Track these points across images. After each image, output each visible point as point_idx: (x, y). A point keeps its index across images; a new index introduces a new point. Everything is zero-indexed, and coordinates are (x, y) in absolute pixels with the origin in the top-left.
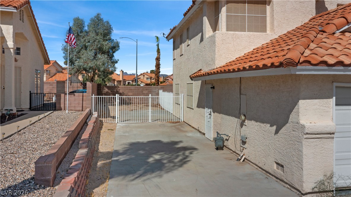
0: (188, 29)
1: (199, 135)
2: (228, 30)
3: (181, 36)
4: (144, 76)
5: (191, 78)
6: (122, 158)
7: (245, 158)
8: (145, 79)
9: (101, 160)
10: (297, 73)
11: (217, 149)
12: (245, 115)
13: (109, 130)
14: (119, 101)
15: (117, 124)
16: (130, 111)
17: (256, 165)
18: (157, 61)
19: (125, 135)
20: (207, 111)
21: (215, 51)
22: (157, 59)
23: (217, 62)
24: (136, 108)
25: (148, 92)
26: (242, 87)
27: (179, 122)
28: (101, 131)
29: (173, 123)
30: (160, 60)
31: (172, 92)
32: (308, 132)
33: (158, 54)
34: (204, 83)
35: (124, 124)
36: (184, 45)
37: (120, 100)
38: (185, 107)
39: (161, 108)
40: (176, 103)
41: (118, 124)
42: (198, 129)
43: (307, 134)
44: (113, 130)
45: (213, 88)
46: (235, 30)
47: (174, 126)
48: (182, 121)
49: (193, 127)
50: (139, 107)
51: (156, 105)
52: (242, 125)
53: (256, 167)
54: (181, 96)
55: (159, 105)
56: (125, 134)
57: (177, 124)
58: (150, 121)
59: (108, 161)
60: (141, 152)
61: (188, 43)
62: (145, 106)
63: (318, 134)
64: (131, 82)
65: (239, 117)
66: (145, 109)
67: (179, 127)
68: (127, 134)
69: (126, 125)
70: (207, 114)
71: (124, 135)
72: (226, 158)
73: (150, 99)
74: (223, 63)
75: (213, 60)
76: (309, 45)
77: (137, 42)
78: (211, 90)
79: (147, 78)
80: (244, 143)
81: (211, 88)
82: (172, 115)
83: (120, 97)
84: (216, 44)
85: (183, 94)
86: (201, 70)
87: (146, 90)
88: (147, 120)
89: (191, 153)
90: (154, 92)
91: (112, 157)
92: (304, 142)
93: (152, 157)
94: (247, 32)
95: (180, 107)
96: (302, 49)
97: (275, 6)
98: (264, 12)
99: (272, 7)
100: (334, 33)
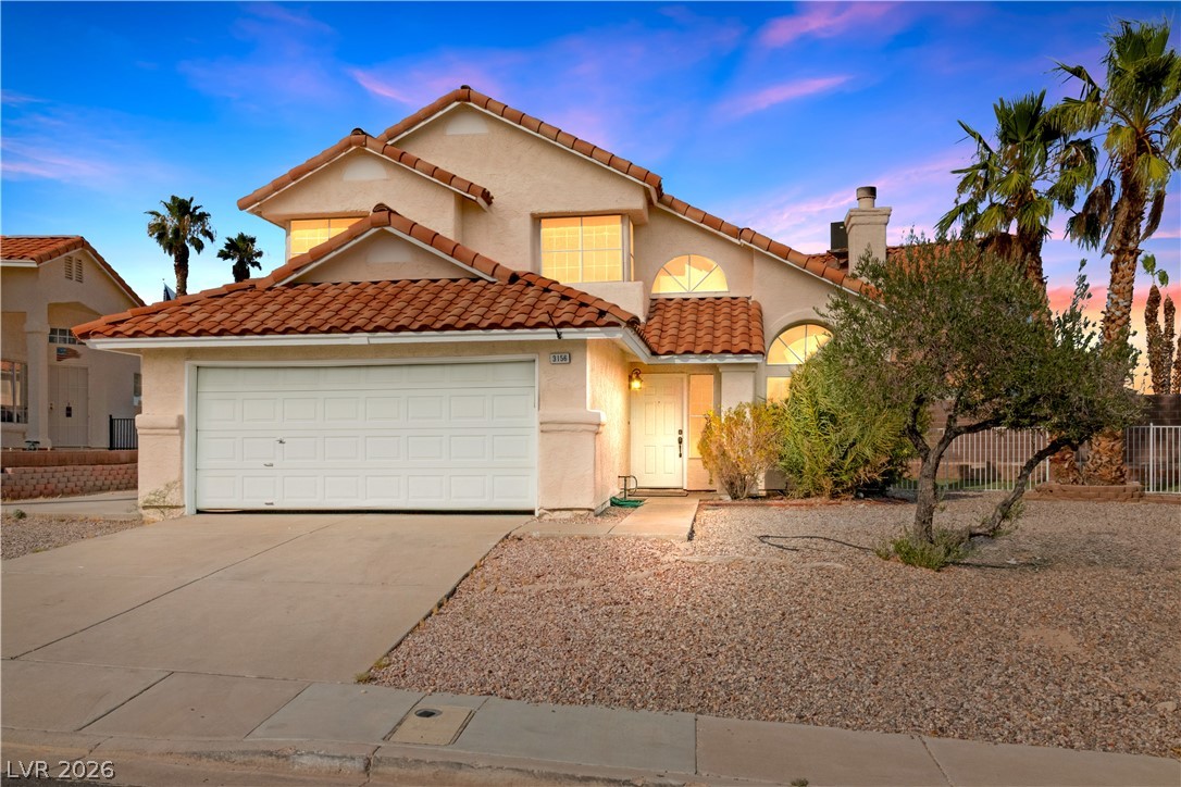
63: (152, 429)
100: (271, 288)
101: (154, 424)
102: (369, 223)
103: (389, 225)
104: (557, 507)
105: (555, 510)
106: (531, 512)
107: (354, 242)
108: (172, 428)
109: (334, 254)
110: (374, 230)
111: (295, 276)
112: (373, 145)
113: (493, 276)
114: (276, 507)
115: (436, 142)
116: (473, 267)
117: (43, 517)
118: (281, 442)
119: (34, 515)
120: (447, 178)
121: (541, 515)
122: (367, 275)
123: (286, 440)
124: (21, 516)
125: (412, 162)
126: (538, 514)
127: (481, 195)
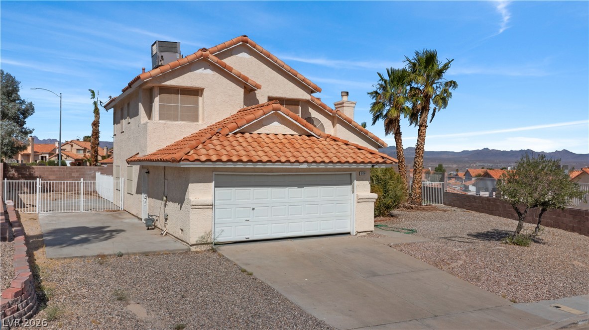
0: (128, 105)
1: (136, 220)
2: (160, 119)
3: (122, 110)
4: (72, 146)
5: (127, 162)
7: (167, 232)
8: (74, 151)
10: (181, 166)
11: (148, 229)
12: (166, 197)
13: (29, 219)
14: (40, 186)
16: (53, 200)
17: (173, 236)
18: (94, 127)
20: (144, 196)
21: (146, 139)
22: (95, 125)
23: (148, 149)
24: (61, 196)
25: (80, 174)
26: (166, 174)
27: (119, 210)
28: (22, 220)
30: (99, 126)
31: (112, 175)
32: (193, 204)
33: (95, 117)
34: (142, 168)
35: (48, 214)
36: (124, 122)
37: (42, 185)
38: (126, 193)
39: (99, 196)
40: (117, 189)
41: (39, 214)
42: (136, 215)
43: (192, 205)
44: (35, 219)
45: (148, 172)
46: (168, 119)
47: (112, 215)
48: (123, 209)
49: (133, 215)
50: (64, 195)
51: (92, 193)
52: (165, 205)
53: (172, 237)
54: (122, 180)
55: (96, 193)
56: (51, 222)
57: (116, 212)
58: (82, 210)
60: (67, 234)
61: (128, 121)
62: (75, 193)
63: (200, 206)
64: (47, 156)
65: (162, 200)
66: (75, 198)
67: (117, 215)
68: (54, 222)
69: (51, 215)
70: (143, 199)
72: (152, 234)
73: (82, 184)
74: (154, 151)
75: (145, 146)
76: (197, 147)
77: (61, 97)
78: (146, 175)
79: (77, 150)
80: (166, 219)
81: (146, 172)
82: (112, 205)
83: (42, 182)
84: (148, 132)
85: (123, 178)
86: (138, 154)
87: (77, 172)
88: (78, 209)
89: (118, 234)
90: (88, 175)
91: (42, 237)
92: (191, 211)
94: (180, 121)
95: (119, 193)
96: (188, 150)
97: (205, 99)
98: (197, 103)
99: (203, 99)
100: (227, 135)
101: (201, 203)
102: (272, 108)
103: (280, 110)
104: (362, 231)
105: (360, 233)
106: (349, 233)
107: (264, 116)
108: (210, 205)
109: (256, 121)
110: (273, 112)
111: (238, 130)
112: (212, 58)
113: (319, 136)
114: (250, 239)
115: (228, 58)
116: (312, 131)
117: (134, 254)
118: (253, 209)
119: (128, 254)
120: (246, 79)
121: (356, 235)
122: (263, 130)
123: (255, 208)
124: (121, 255)
125: (231, 69)
126: (354, 234)
127: (260, 89)
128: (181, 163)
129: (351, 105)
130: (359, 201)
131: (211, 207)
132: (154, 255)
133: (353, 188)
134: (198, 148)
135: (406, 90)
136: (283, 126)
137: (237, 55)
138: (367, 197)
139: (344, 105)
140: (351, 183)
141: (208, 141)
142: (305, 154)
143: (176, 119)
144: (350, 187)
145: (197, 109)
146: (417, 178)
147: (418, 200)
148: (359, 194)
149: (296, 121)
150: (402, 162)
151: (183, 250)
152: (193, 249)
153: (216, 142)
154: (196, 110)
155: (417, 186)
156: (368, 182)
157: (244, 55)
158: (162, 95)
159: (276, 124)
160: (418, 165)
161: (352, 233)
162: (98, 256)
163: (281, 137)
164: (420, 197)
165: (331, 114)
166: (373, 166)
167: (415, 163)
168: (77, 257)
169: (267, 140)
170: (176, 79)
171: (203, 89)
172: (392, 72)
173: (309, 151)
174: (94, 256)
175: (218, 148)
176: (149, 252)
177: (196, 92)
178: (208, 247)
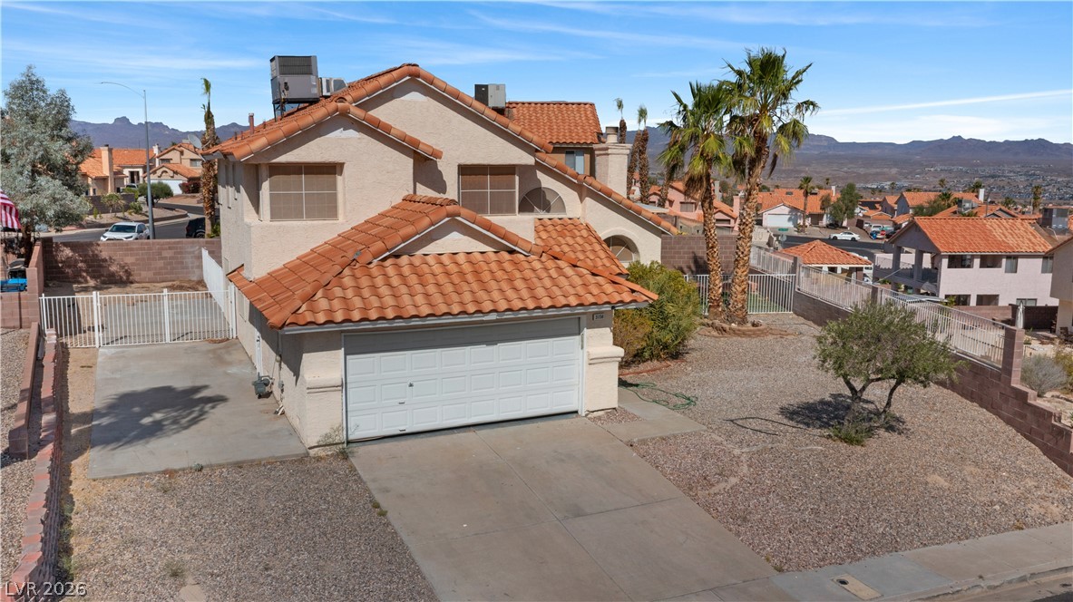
1: (249, 370)
2: (272, 216)
4: (182, 153)
6: (105, 421)
7: (283, 412)
8: (186, 163)
9: (76, 427)
11: (260, 397)
12: (280, 356)
13: (82, 367)
14: (99, 304)
15: (98, 350)
16: (128, 305)
17: (289, 421)
19: (115, 378)
20: (257, 331)
22: (205, 142)
23: (254, 270)
27: (228, 339)
28: (68, 372)
29: (215, 342)
31: (221, 266)
32: (312, 386)
35: (113, 351)
39: (207, 293)
41: (101, 350)
42: (250, 357)
43: (308, 388)
44: (91, 367)
46: (287, 216)
47: (213, 351)
48: (235, 336)
49: (247, 353)
51: (196, 284)
52: (280, 365)
53: (288, 423)
55: (204, 286)
56: (114, 376)
57: (221, 343)
58: (168, 340)
59: (87, 426)
60: (137, 409)
63: (321, 388)
64: (141, 171)
65: (276, 353)
67: (223, 352)
68: (118, 376)
69: (117, 353)
70: (257, 338)
71: (111, 379)
73: (166, 298)
74: (263, 272)
75: (250, 264)
76: (314, 295)
77: (145, 97)
79: (191, 160)
80: (282, 390)
83: (101, 298)
84: (252, 242)
87: (170, 248)
88: (161, 335)
89: (213, 407)
90: (190, 253)
91: (92, 421)
92: (307, 396)
93: (151, 416)
94: (306, 219)
96: (298, 303)
97: (346, 180)
98: (334, 186)
99: (344, 179)
100: (370, 263)
101: (322, 385)
102: (445, 214)
103: (459, 216)
104: (598, 409)
105: (593, 412)
106: (576, 412)
107: (433, 228)
108: (339, 386)
109: (418, 236)
110: (447, 219)
111: (388, 253)
112: (356, 112)
113: (529, 252)
114: (407, 431)
115: (386, 104)
116: (515, 246)
117: (221, 466)
118: (411, 385)
119: (211, 466)
120: (416, 143)
121: (586, 415)
122: (432, 249)
123: (414, 384)
124: (201, 469)
125: (388, 128)
126: (584, 415)
127: (440, 158)
128: (285, 328)
129: (621, 151)
130: (591, 362)
131: (340, 388)
132: (251, 466)
133: (582, 341)
134: (316, 298)
135: (722, 123)
136: (466, 238)
137: (402, 98)
138: (605, 356)
139: (609, 151)
140: (579, 332)
141: (334, 281)
142: (496, 295)
143: (298, 216)
144: (578, 338)
145: (335, 196)
146: (740, 274)
147: (740, 312)
148: (590, 351)
149: (488, 231)
150: (712, 247)
151: (297, 455)
152: (312, 452)
153: (347, 281)
154: (334, 198)
155: (740, 289)
156: (608, 329)
157: (415, 97)
158: (275, 178)
159: (455, 235)
160: (743, 253)
161: (580, 413)
162: (165, 472)
163: (461, 259)
164: (743, 307)
165: (576, 181)
166: (613, 308)
167: (738, 248)
168: (134, 475)
169: (437, 269)
170: (296, 152)
171: (342, 165)
172: (698, 90)
173: (505, 286)
174: (159, 472)
175: (350, 293)
176: (243, 462)
177: (332, 169)
178: (336, 449)
